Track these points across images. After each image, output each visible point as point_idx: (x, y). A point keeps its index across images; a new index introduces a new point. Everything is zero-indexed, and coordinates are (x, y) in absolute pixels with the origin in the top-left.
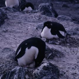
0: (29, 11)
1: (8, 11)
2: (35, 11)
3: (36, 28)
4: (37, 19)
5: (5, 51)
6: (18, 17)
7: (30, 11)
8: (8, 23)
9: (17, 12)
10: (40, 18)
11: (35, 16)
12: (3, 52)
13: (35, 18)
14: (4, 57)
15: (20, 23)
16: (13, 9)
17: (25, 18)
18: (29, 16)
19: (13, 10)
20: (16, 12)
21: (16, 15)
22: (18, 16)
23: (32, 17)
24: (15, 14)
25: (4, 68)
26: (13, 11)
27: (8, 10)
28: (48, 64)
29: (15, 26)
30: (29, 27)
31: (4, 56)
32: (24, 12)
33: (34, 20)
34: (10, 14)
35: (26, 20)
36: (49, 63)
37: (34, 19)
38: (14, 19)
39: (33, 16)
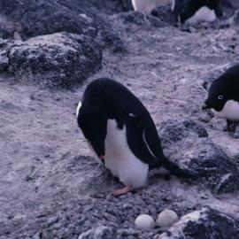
0: (205, 24)
1: (134, 26)
2: (223, 23)
3: (203, 82)
4: (225, 48)
5: (78, 167)
6: (164, 44)
7: (209, 22)
8: (115, 69)
9: (163, 26)
10: (233, 47)
11: (217, 40)
12: (69, 169)
13: (217, 45)
14: (73, 188)
15: (154, 66)
16: (151, 17)
17: (186, 47)
18: (200, 42)
19: (152, 21)
20: (161, 29)
21: (159, 37)
22: (164, 41)
23: (209, 43)
24: (154, 36)
25: (57, 229)
26: (149, 23)
27: (136, 22)
28: (204, 216)
29: (139, 76)
30: (184, 81)
31: (72, 186)
32: (189, 25)
33: (214, 52)
34: (140, 36)
35: (187, 52)
36: (207, 212)
37: (215, 48)
38: (145, 54)
39: (212, 40)
